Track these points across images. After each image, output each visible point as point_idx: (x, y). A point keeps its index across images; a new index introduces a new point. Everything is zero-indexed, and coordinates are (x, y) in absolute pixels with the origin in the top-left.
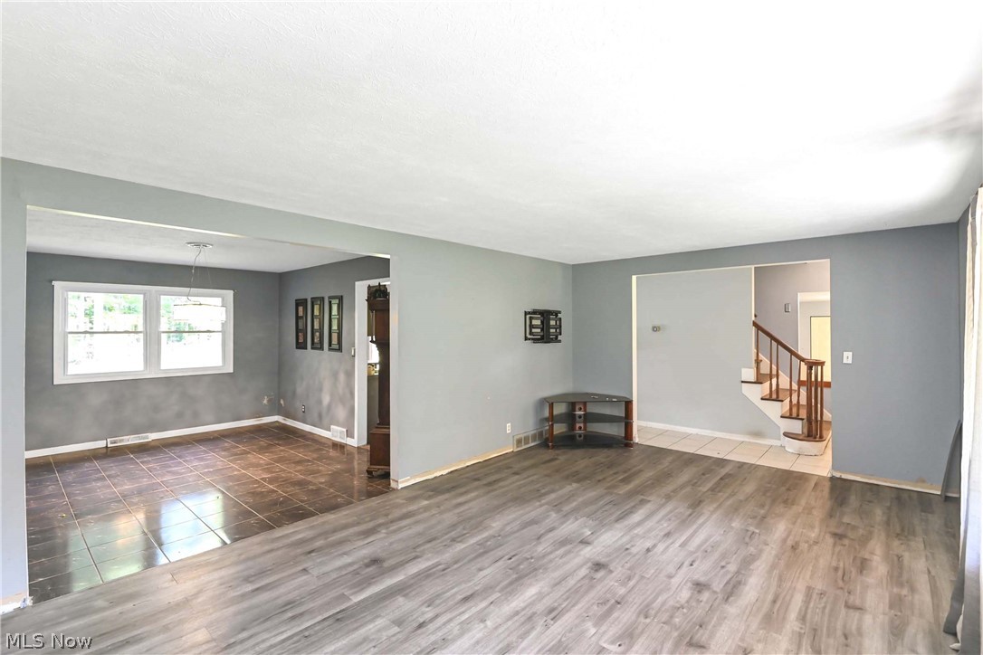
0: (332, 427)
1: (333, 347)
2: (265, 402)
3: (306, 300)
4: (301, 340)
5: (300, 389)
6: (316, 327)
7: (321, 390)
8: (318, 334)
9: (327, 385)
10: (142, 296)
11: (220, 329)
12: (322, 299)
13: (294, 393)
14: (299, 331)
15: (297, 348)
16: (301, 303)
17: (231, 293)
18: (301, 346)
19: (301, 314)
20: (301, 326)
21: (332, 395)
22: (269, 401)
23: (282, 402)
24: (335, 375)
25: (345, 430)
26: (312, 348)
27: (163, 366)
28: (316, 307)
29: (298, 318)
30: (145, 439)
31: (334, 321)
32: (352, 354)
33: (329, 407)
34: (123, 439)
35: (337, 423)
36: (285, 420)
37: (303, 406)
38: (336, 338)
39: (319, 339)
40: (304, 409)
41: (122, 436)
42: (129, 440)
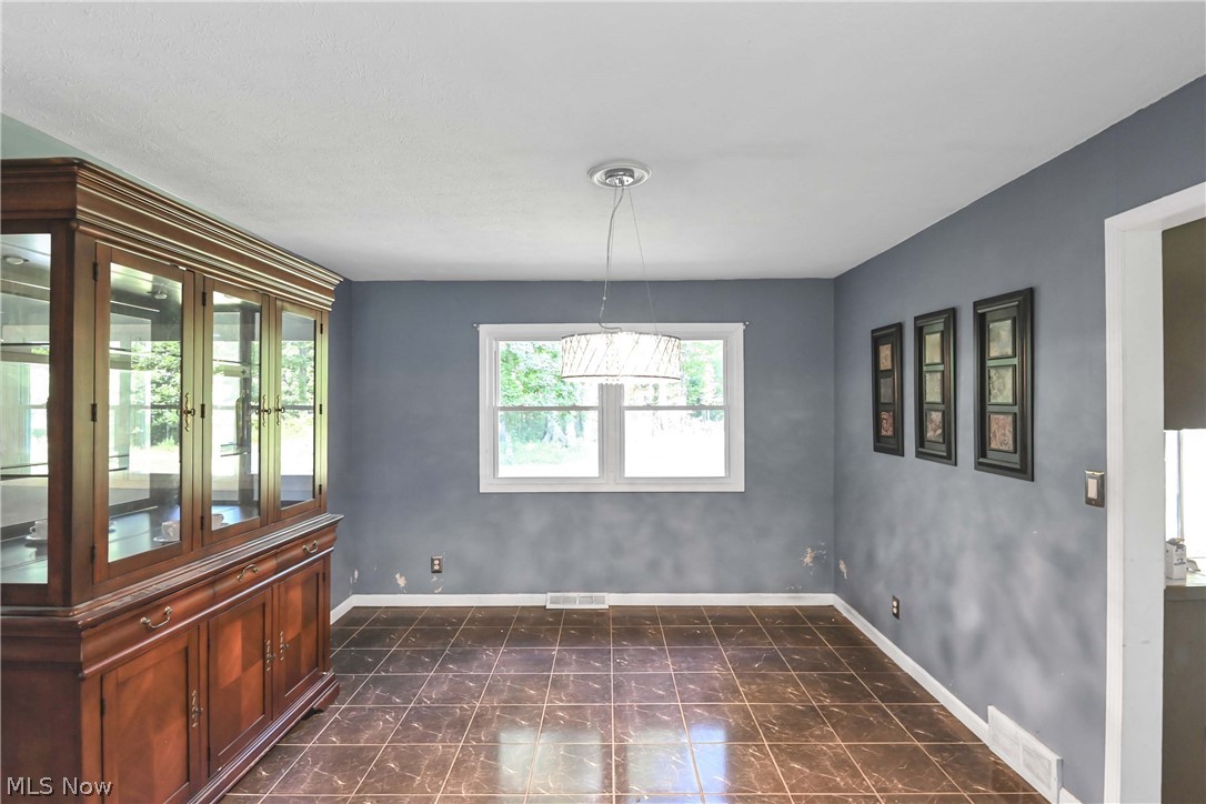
0: (991, 708)
1: (992, 458)
2: (808, 560)
3: (900, 327)
4: (887, 430)
5: (888, 552)
6: (933, 393)
7: (949, 578)
8: (936, 417)
9: (971, 571)
11: (721, 403)
12: (951, 316)
13: (870, 558)
14: (884, 407)
15: (877, 449)
16: (888, 335)
17: (740, 327)
18: (888, 444)
19: (885, 363)
20: (886, 393)
21: (990, 607)
22: (816, 559)
23: (842, 566)
24: (1004, 552)
25: (1054, 759)
26: (919, 455)
27: (630, 471)
28: (933, 341)
29: (877, 374)
30: (597, 603)
31: (998, 378)
32: (1090, 495)
33: (979, 643)
34: (569, 598)
35: (1017, 714)
36: (850, 612)
37: (895, 599)
38: (1007, 432)
39: (944, 431)
40: (898, 607)
41: (568, 591)
42: (578, 601)
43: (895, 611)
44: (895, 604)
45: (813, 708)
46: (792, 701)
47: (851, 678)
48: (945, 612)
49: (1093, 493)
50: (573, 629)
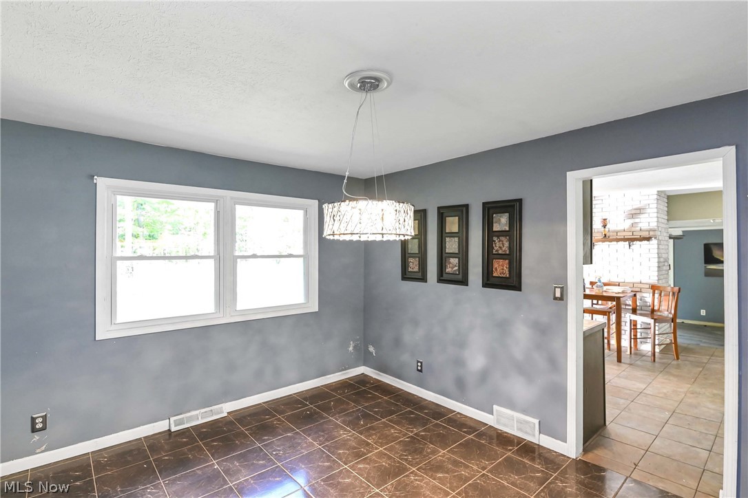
0: (495, 407)
2: (351, 349)
3: (425, 211)
4: (414, 268)
6: (450, 249)
7: (462, 344)
8: (453, 260)
9: (478, 340)
10: (212, 205)
11: (301, 252)
12: (464, 208)
14: (410, 255)
15: (404, 279)
17: (316, 203)
18: (414, 276)
20: (413, 248)
21: (492, 356)
22: (355, 347)
23: (371, 349)
25: (536, 421)
26: (441, 281)
27: (241, 305)
28: (452, 220)
30: (219, 413)
31: (499, 241)
32: (556, 296)
33: (484, 376)
34: (191, 417)
35: (511, 405)
36: (379, 374)
37: (418, 362)
38: (505, 268)
39: (459, 268)
40: (421, 366)
41: (189, 411)
42: (199, 417)
43: (419, 368)
44: (419, 364)
45: (412, 436)
46: (400, 438)
47: (412, 413)
48: (459, 362)
49: (558, 295)
50: (213, 441)
